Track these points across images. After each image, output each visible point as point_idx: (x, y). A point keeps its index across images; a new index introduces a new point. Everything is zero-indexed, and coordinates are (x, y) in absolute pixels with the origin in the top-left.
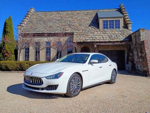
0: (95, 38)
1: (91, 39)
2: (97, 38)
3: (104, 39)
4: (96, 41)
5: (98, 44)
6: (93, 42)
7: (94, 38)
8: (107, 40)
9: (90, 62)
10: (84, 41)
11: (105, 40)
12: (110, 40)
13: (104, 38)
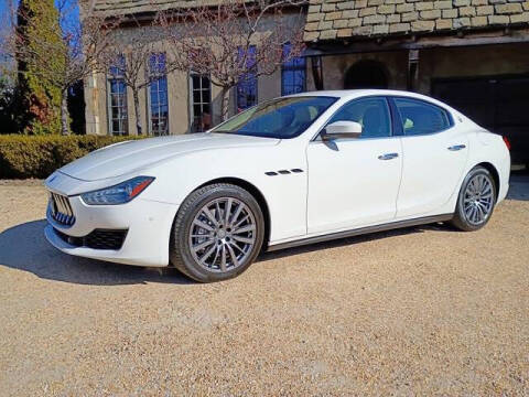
0: (415, 16)
1: (393, 18)
2: (425, 15)
3: (459, 17)
4: (418, 27)
5: (426, 42)
6: (400, 36)
7: (406, 17)
8: (480, 22)
9: (323, 133)
10: (358, 31)
11: (466, 22)
12: (495, 20)
13: (463, 11)
